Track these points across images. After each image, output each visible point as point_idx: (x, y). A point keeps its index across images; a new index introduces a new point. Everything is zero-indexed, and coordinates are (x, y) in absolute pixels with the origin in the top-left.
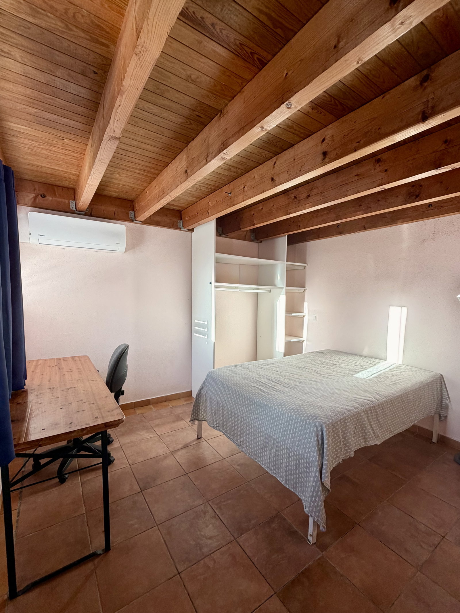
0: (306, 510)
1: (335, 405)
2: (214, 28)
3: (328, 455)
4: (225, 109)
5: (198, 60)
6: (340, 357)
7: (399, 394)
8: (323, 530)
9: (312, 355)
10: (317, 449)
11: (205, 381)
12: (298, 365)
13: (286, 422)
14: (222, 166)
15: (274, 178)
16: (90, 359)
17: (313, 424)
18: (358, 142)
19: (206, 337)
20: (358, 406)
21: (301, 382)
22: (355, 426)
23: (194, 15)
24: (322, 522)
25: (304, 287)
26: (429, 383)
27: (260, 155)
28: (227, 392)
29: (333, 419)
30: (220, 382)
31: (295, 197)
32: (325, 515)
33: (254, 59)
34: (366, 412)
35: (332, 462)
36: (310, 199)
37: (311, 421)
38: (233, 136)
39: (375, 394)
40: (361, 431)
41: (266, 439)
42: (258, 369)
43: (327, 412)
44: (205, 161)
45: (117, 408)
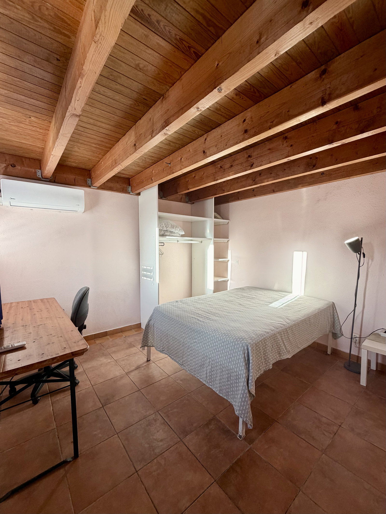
0: (237, 413)
1: (257, 329)
2: (159, 24)
3: (253, 369)
4: (167, 94)
5: (145, 52)
6: (257, 291)
7: (303, 318)
8: (250, 428)
9: (235, 291)
10: (244, 364)
11: (152, 315)
12: (225, 299)
13: (219, 344)
14: (163, 141)
15: (205, 151)
16: (56, 301)
17: (241, 345)
18: (272, 122)
19: (152, 280)
20: (274, 329)
21: (229, 312)
22: (272, 344)
23: (142, 13)
24: (250, 421)
25: (228, 238)
26: (325, 309)
27: (194, 133)
28: (171, 322)
29: (256, 340)
30: (165, 315)
31: (221, 167)
32: (252, 415)
33: (191, 52)
34: (279, 333)
35: (256, 373)
36: (233, 169)
37: (239, 342)
38: (173, 116)
39: (286, 319)
40: (277, 348)
41: (203, 358)
42: (194, 303)
43: (251, 335)
44: (150, 136)
45: (81, 340)
